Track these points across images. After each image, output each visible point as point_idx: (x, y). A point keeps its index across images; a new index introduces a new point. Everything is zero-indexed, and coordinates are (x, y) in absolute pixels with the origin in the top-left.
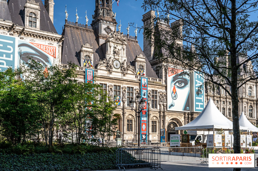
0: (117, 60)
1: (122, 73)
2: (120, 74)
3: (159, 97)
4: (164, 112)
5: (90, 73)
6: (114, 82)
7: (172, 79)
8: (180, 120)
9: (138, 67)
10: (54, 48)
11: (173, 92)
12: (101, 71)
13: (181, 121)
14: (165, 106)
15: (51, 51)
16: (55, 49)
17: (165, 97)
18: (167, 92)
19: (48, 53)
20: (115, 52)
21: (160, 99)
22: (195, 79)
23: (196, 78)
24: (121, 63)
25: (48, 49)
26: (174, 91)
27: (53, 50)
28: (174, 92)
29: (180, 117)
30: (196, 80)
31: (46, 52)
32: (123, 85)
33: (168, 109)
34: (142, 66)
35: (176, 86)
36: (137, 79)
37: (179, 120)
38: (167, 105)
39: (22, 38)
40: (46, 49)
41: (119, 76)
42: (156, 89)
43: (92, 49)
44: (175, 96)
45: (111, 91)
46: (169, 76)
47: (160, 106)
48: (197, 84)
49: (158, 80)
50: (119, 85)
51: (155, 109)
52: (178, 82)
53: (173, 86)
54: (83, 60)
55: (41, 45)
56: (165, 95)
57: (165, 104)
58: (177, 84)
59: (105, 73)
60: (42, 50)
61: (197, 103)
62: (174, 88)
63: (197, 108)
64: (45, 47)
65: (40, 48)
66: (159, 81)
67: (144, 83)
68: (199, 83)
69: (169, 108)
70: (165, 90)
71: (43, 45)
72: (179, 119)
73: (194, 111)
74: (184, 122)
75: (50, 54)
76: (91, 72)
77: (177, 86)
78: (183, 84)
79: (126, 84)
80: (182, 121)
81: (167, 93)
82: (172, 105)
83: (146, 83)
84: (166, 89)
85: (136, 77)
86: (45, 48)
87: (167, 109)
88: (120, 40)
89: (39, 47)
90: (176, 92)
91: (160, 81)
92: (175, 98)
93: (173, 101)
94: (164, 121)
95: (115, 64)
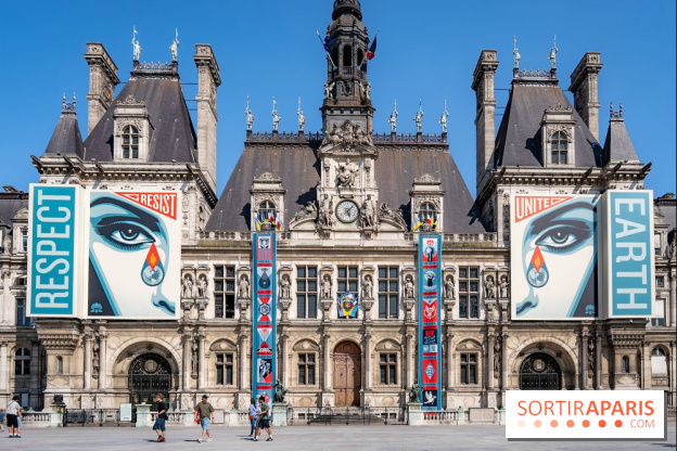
0: (350, 199)
1: (360, 232)
2: (357, 236)
3: (485, 285)
4: (499, 328)
5: (264, 243)
6: (338, 259)
7: (530, 228)
8: (564, 346)
9: (418, 210)
10: (173, 196)
11: (532, 265)
12: (301, 235)
13: (568, 349)
14: (505, 307)
15: (164, 204)
16: (175, 198)
17: (505, 284)
18: (509, 266)
19: (158, 211)
20: (339, 181)
21: (487, 290)
22: (614, 216)
23: (618, 212)
24: (360, 206)
25: (158, 201)
26: (537, 262)
27: (169, 202)
28: (537, 264)
29: (562, 338)
30: (618, 220)
31: (152, 208)
32: (366, 263)
33: (514, 317)
34: (432, 206)
35: (545, 248)
36: (409, 242)
37: (560, 346)
38: (509, 304)
39: (105, 187)
40: (152, 203)
41: (354, 240)
42: (476, 263)
43: (279, 183)
44: (540, 278)
45: (327, 283)
46: (517, 220)
47: (488, 310)
48: (622, 230)
49: (481, 237)
50: (354, 263)
51: (470, 320)
52: (552, 234)
53: (531, 249)
54: (256, 215)
55: (140, 194)
56: (503, 277)
57: (504, 302)
58: (549, 241)
59: (312, 239)
60: (143, 204)
61: (620, 291)
62: (537, 253)
63: (620, 306)
64: (151, 198)
65: (139, 202)
66: (485, 239)
67: (429, 251)
68: (630, 228)
69: (518, 313)
70: (503, 264)
71: (147, 194)
72: (560, 343)
73: (611, 316)
74: (577, 351)
75: (162, 213)
76: (267, 240)
77: (548, 246)
78: (571, 239)
79: (375, 259)
80: (573, 350)
81: (509, 272)
82: (528, 305)
83: (436, 249)
84: (508, 260)
85: (406, 239)
86: (149, 200)
87: (509, 316)
88: (353, 146)
89: (137, 200)
90: (543, 265)
91: (491, 239)
92: (539, 283)
93: (531, 292)
94: (500, 352)
95: (341, 211)
